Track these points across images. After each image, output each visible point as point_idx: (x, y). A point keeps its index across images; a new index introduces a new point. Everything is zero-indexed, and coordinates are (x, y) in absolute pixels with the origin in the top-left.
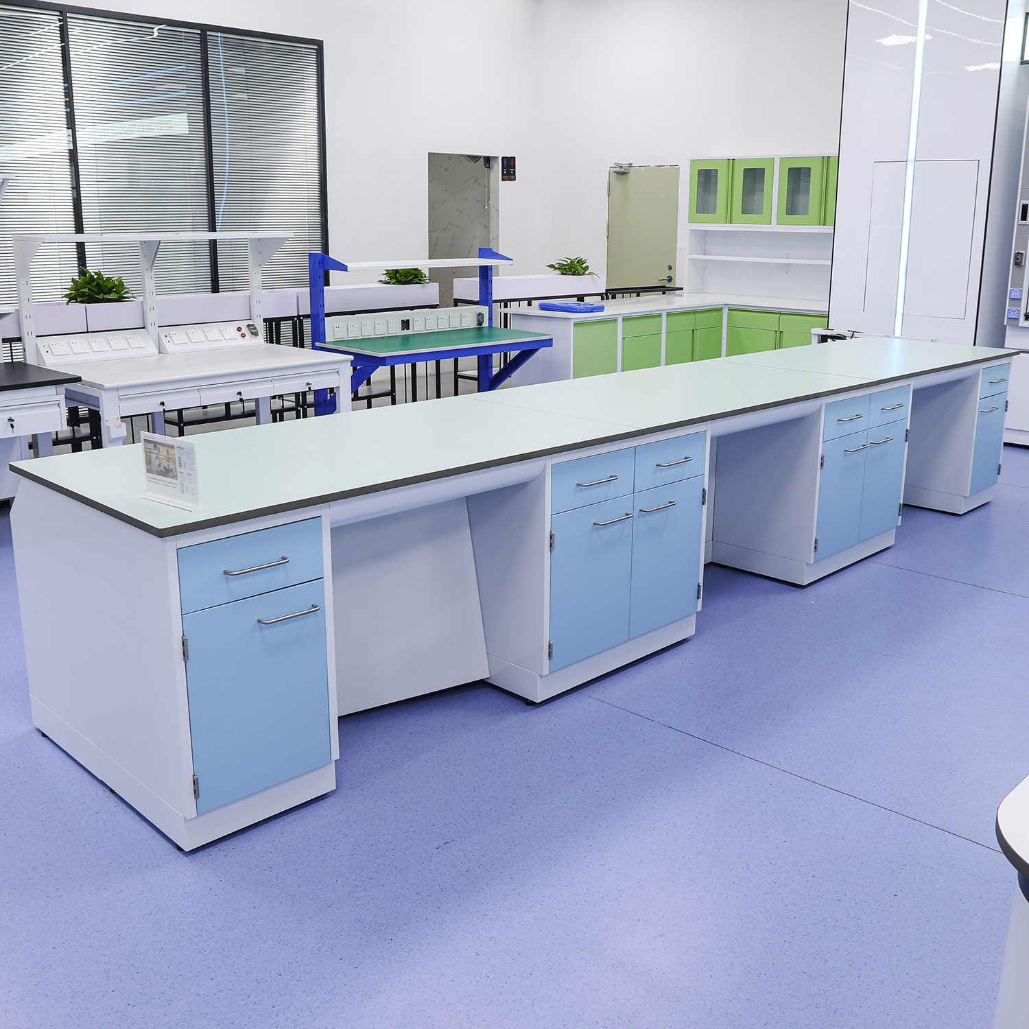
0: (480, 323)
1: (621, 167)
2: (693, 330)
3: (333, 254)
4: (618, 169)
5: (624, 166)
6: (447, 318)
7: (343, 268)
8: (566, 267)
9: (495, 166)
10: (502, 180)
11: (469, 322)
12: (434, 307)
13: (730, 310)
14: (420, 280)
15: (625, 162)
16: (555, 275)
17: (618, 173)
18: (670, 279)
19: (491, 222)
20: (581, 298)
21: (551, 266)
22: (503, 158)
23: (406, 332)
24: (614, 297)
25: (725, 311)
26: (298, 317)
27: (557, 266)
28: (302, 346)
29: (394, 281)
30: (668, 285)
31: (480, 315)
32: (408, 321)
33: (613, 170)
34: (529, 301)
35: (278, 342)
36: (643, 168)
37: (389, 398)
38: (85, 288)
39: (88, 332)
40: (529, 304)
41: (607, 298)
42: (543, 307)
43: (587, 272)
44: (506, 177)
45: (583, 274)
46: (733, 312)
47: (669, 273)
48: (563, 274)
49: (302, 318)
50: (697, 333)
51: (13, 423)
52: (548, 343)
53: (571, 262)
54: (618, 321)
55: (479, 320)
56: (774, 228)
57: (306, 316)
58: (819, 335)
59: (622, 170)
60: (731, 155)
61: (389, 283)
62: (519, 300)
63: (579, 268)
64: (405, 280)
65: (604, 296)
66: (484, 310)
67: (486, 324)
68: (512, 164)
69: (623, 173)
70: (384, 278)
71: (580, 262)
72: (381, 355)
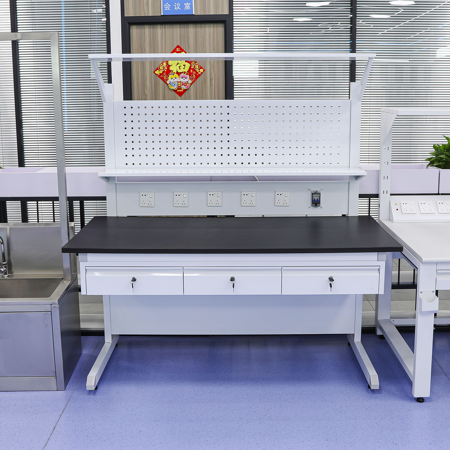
38: (443, 154)
39: (438, 194)
51: (332, 283)
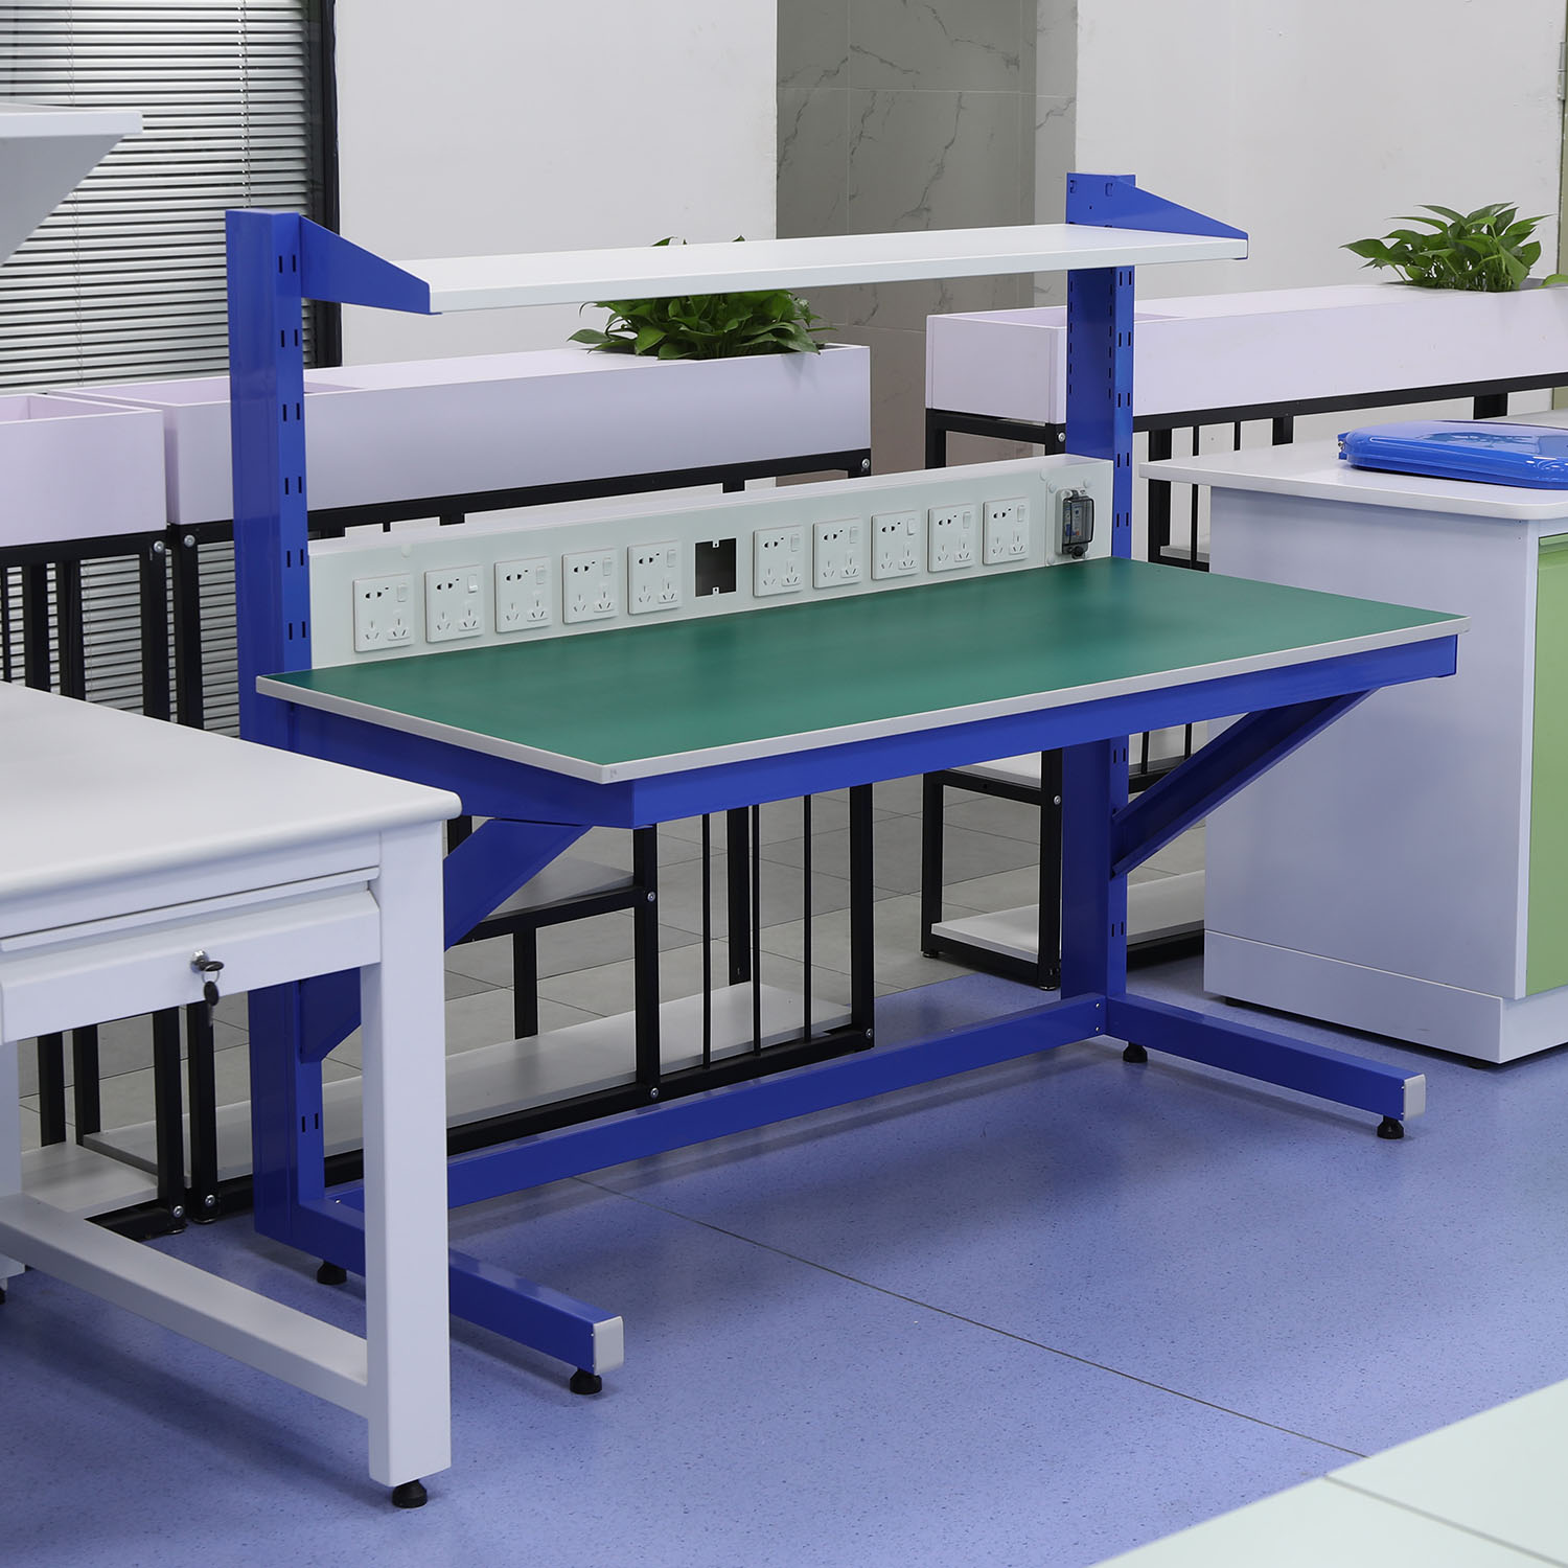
0: (1074, 544)
3: (358, 225)
6: (917, 526)
7: (408, 294)
8: (1444, 253)
11: (1025, 541)
12: (852, 464)
14: (782, 333)
16: (1382, 289)
19: (1040, 41)
20: (1490, 399)
21: (1369, 248)
23: (719, 604)
26: (174, 533)
27: (1389, 243)
28: (192, 716)
29: (652, 337)
31: (1077, 506)
32: (729, 546)
34: (1282, 420)
35: (74, 687)
37: (623, 921)
40: (1282, 435)
42: (1367, 457)
45: (1520, 285)
48: (1421, 282)
49: (189, 540)
52: (1437, 657)
53: (1458, 228)
55: (1068, 531)
57: (211, 532)
61: (627, 348)
63: (1502, 253)
64: (709, 333)
66: (1093, 476)
67: (1100, 547)
70: (600, 321)
72: (611, 773)
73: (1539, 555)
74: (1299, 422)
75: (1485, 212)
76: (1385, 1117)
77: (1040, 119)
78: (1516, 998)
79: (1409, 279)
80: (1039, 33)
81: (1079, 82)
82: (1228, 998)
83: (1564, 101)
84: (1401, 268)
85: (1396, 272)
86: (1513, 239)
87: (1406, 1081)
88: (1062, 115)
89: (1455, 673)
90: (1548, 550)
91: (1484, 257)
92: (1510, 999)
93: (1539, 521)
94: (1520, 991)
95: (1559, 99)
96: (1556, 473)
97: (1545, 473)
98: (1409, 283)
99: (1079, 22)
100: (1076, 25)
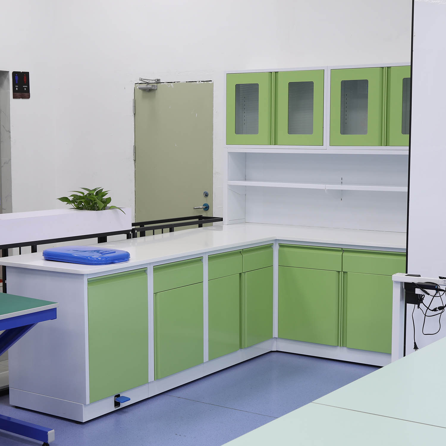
1: (148, 83)
2: (240, 274)
4: (144, 86)
5: (151, 82)
8: (83, 200)
9: (5, 82)
10: (14, 98)
13: (281, 246)
15: (151, 77)
16: (68, 210)
17: (144, 90)
18: (206, 208)
20: (102, 238)
21: (64, 199)
22: (14, 73)
24: (143, 235)
25: (276, 249)
27: (71, 198)
30: (204, 215)
33: (138, 86)
34: (34, 246)
36: (172, 84)
40: (34, 250)
41: (135, 236)
42: (49, 257)
43: (108, 205)
44: (18, 94)
45: (104, 208)
46: (286, 249)
47: (204, 201)
48: (78, 208)
50: (245, 277)
52: (51, 314)
53: (89, 194)
54: (148, 271)
56: (327, 149)
58: (402, 283)
59: (149, 86)
60: (274, 68)
62: (20, 245)
63: (98, 201)
65: (130, 234)
68: (25, 80)
69: (150, 90)
71: (100, 193)
73: (88, 283)
74: (38, 246)
75: (95, 190)
76: (44, 442)
77: (2, 164)
78: (87, 404)
79: (75, 207)
80: (1, 143)
81: (12, 155)
82: (16, 406)
83: (135, 160)
84: (73, 204)
85: (72, 206)
86: (100, 197)
87: (48, 432)
88: (8, 163)
89: (56, 318)
90: (91, 282)
91: (94, 201)
92: (85, 404)
93: (87, 274)
94: (88, 402)
95: (134, 160)
96: (95, 261)
97: (92, 261)
98: (76, 208)
99: (11, 139)
100: (10, 140)
